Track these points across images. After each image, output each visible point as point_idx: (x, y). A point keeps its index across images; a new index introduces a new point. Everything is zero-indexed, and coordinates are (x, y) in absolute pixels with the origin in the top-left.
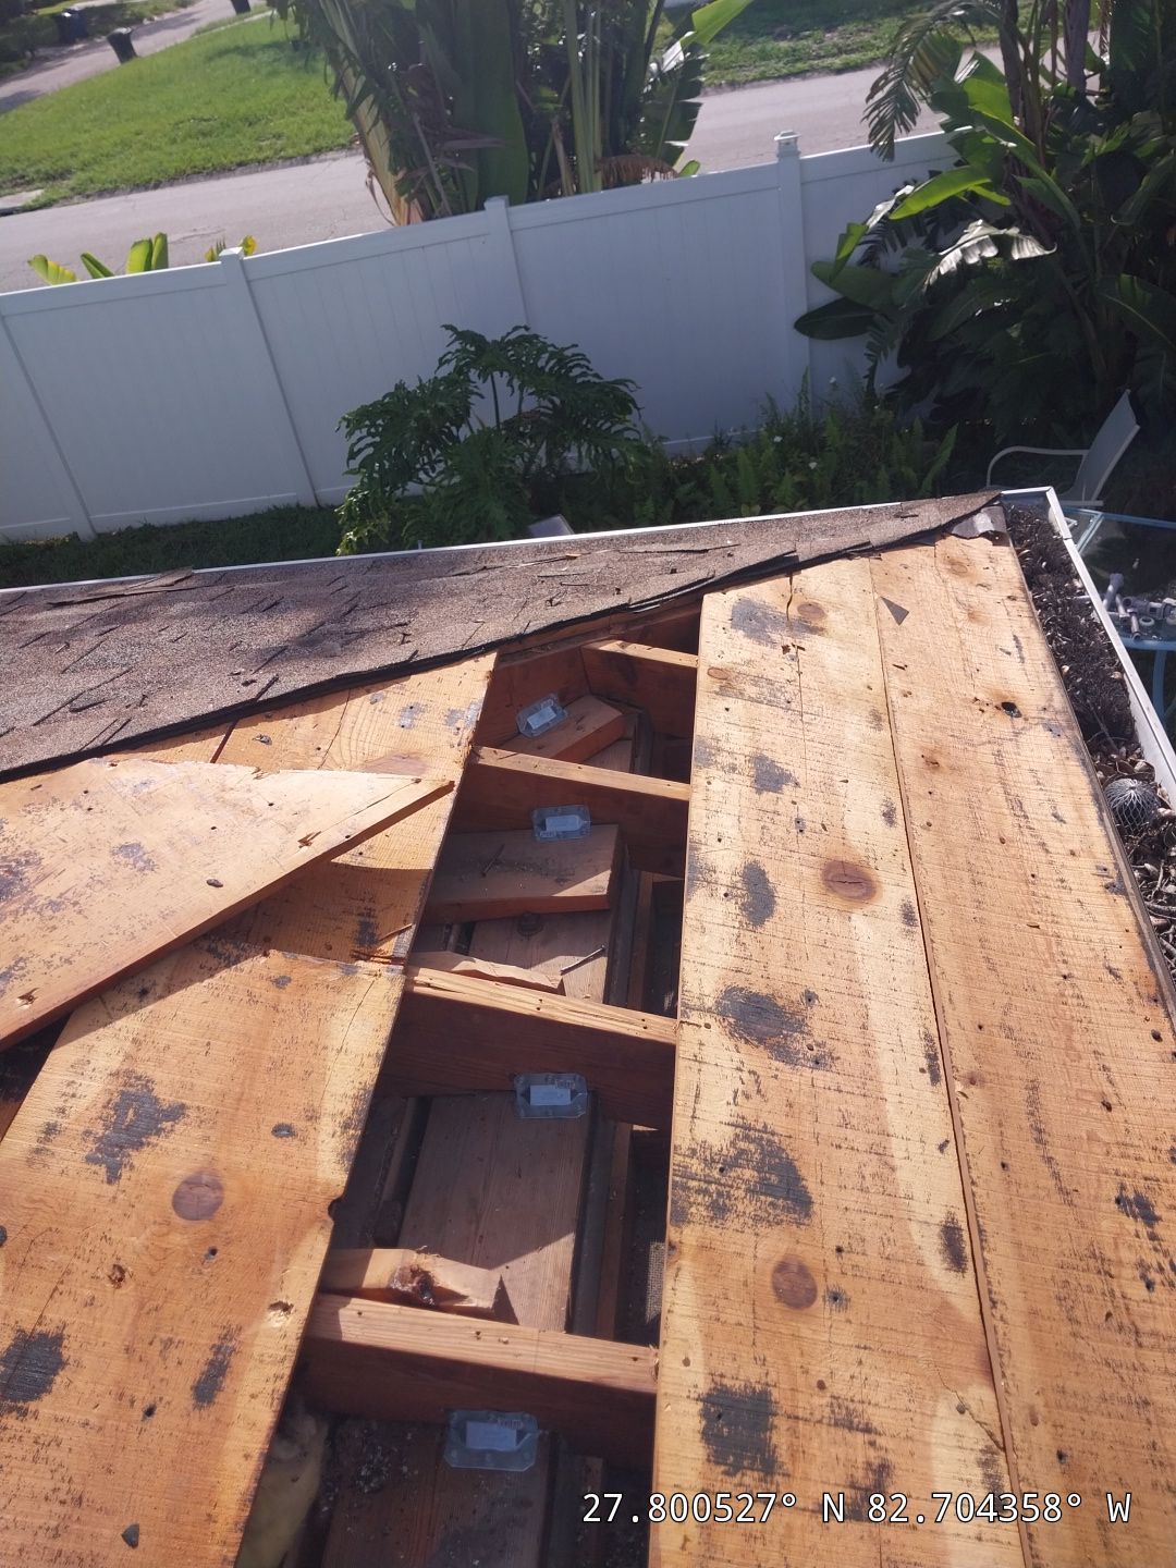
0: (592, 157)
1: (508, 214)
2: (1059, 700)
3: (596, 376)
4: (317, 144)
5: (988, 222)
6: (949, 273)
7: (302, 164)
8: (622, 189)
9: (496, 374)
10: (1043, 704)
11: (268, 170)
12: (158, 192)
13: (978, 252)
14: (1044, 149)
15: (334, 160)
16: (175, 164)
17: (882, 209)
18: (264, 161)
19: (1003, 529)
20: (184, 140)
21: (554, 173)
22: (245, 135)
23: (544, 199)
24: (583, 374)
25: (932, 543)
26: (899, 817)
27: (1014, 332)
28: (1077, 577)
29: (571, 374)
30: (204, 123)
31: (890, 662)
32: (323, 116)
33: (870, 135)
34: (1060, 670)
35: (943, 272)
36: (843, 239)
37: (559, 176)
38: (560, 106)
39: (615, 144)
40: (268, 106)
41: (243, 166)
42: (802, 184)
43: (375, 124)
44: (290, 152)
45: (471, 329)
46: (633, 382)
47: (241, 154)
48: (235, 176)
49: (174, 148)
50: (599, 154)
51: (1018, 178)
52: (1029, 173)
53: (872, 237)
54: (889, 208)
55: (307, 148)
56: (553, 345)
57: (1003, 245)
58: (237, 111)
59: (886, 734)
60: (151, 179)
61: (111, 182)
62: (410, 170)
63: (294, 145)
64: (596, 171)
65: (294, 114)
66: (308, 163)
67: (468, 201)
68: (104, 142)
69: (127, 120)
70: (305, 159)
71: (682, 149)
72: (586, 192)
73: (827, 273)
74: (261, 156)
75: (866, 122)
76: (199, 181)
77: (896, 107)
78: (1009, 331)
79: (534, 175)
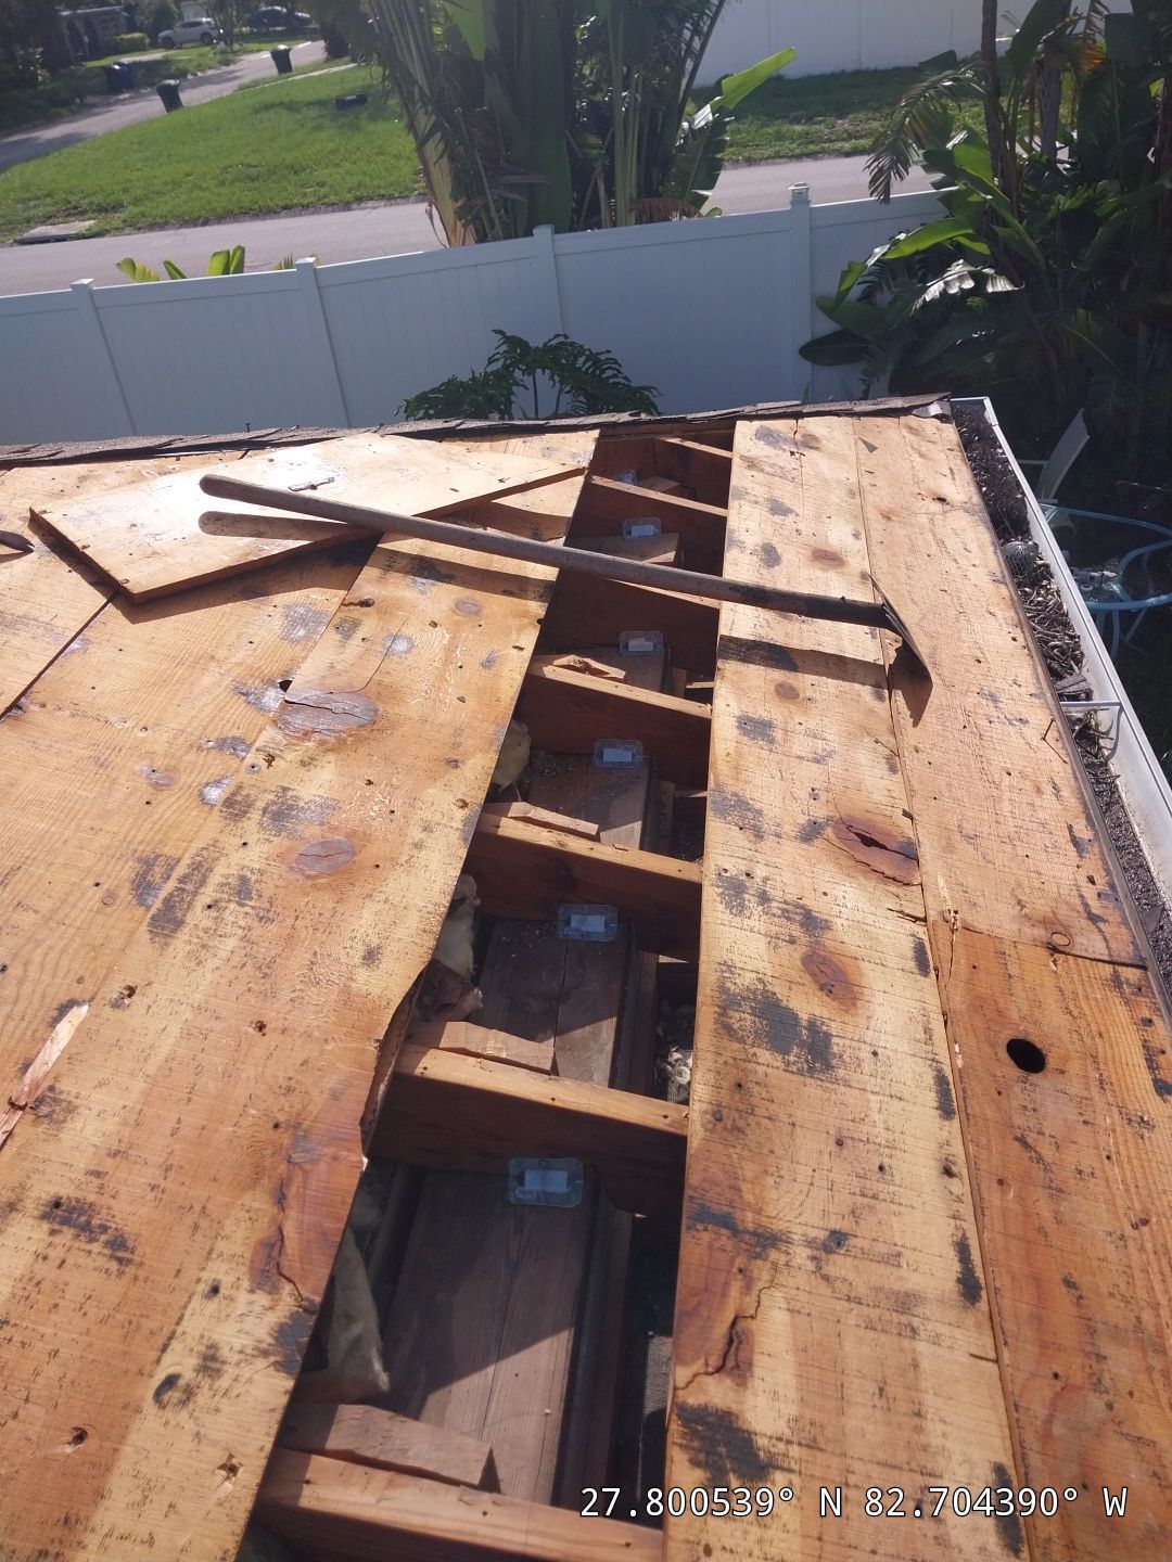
0: (628, 197)
1: (553, 241)
2: (976, 499)
3: (626, 378)
4: (358, 193)
5: (968, 262)
6: (933, 300)
7: (344, 211)
8: (653, 225)
9: (539, 371)
10: (965, 500)
11: (313, 214)
12: (207, 228)
13: (958, 284)
14: (1019, 207)
15: (374, 208)
16: (223, 204)
17: (879, 251)
18: (308, 206)
19: (949, 413)
20: (233, 182)
21: (595, 209)
22: (290, 183)
23: (585, 229)
24: (615, 376)
25: (898, 417)
26: (863, 536)
27: (988, 359)
28: (1000, 447)
29: (604, 376)
30: (252, 169)
31: (863, 468)
32: (365, 168)
33: (871, 182)
34: (981, 490)
35: (928, 299)
36: (844, 275)
37: (600, 212)
38: (603, 152)
39: (647, 188)
40: (314, 157)
41: (288, 209)
42: (812, 229)
43: (442, 156)
44: (333, 198)
45: (517, 335)
46: (656, 389)
47: (286, 199)
48: (279, 218)
49: (223, 190)
50: (634, 196)
51: (995, 228)
52: (1005, 224)
53: (870, 278)
54: (885, 250)
55: (349, 197)
56: (589, 350)
57: (980, 279)
58: (284, 159)
59: (858, 500)
60: (199, 217)
61: (161, 217)
62: (469, 198)
63: (337, 193)
64: (631, 211)
65: (337, 165)
66: (349, 210)
67: (518, 226)
68: (156, 181)
69: (177, 162)
70: (347, 206)
71: (706, 198)
72: (621, 225)
73: (830, 306)
74: (305, 202)
75: (868, 171)
76: (246, 221)
77: (892, 159)
78: (984, 357)
79: (577, 211)
